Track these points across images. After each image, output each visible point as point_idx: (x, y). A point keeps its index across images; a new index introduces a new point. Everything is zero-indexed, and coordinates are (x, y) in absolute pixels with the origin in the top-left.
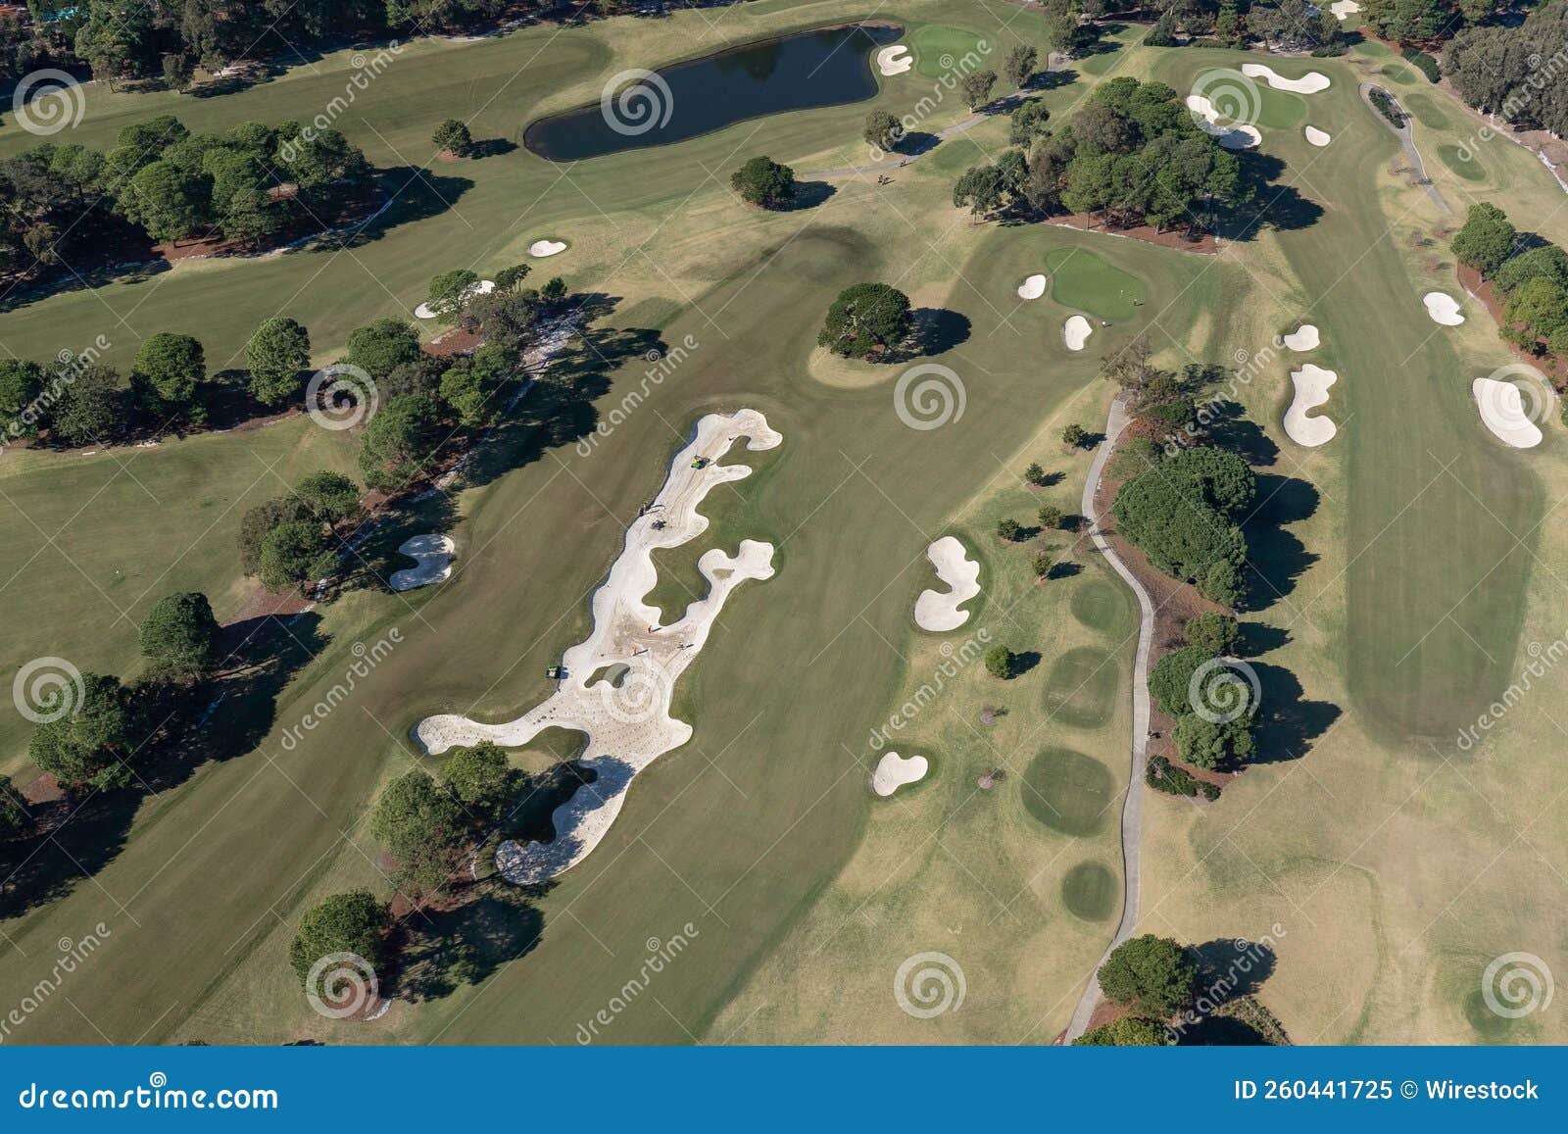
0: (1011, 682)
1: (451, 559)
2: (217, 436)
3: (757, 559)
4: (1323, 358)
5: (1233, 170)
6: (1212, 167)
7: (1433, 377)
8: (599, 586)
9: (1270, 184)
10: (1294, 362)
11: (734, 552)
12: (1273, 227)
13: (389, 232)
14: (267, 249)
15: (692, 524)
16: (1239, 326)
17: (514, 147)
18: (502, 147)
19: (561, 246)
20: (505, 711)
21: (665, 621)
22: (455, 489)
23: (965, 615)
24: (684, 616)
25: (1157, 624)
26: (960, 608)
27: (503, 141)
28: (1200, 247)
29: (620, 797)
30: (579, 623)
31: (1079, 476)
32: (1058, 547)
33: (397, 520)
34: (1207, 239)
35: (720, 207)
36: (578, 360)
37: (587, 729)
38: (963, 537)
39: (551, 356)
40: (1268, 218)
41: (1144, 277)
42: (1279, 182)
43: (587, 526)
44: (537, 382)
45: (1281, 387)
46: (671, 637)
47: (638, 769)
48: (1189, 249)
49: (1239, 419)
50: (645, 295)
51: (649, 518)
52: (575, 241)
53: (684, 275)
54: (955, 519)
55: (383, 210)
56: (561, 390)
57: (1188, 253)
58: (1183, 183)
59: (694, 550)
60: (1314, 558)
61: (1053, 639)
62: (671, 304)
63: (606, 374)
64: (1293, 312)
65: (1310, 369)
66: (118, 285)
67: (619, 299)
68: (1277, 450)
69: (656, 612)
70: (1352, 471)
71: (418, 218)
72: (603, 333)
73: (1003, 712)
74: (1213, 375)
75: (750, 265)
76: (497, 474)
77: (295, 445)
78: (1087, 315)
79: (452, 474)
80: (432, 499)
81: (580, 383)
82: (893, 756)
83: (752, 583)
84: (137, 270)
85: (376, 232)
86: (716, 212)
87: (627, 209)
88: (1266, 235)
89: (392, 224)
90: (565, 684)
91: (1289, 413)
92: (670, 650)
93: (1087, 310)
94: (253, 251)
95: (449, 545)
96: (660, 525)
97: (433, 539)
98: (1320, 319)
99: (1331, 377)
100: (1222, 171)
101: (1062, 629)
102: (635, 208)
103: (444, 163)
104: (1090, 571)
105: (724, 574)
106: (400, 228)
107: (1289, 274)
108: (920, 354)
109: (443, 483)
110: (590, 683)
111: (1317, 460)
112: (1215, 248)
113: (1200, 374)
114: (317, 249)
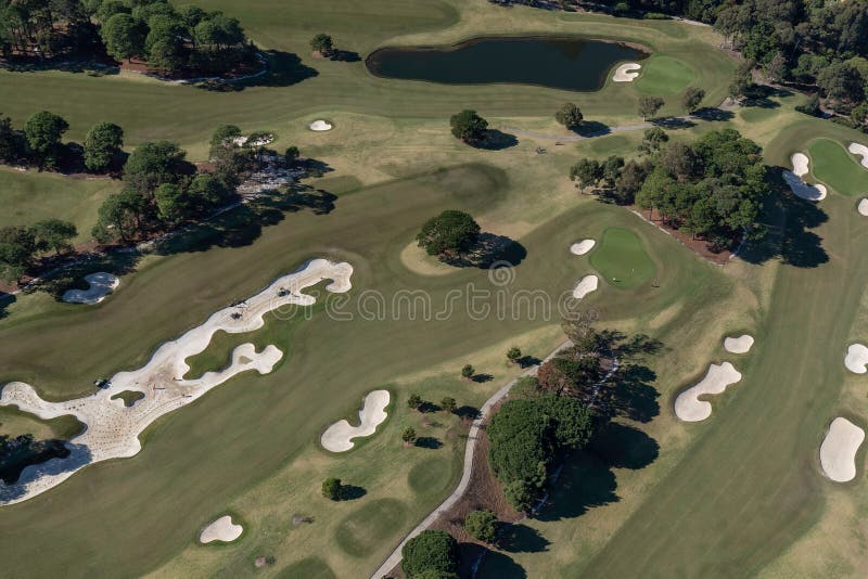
0: (333, 503)
1: (109, 292)
2: (59, 176)
3: (267, 360)
4: (741, 363)
5: (750, 215)
6: (736, 208)
7: (810, 405)
8: (169, 340)
9: (806, 230)
10: (720, 356)
11: (260, 349)
12: (782, 260)
13: (248, 89)
14: (174, 78)
15: (255, 322)
16: (697, 321)
17: (360, 59)
18: (351, 57)
19: (330, 127)
20: (56, 394)
21: (186, 377)
22: (146, 252)
23: (352, 445)
24: (200, 377)
25: (457, 504)
26: (351, 441)
27: (356, 54)
28: (715, 257)
29: (70, 473)
30: (139, 359)
31: (501, 383)
32: (441, 426)
33: (101, 259)
34: (723, 254)
35: (440, 132)
36: (277, 199)
37: (90, 425)
38: (394, 394)
39: (265, 192)
40: (784, 253)
41: (661, 266)
42: (814, 231)
43: (197, 301)
44: (242, 205)
45: (697, 371)
46: (183, 388)
47: (95, 460)
48: (706, 256)
49: (647, 384)
50: (349, 172)
51: (234, 310)
52: (338, 126)
53: (381, 167)
54: (401, 381)
55: (257, 75)
56: (252, 214)
57: (702, 259)
58: (711, 213)
59: (240, 339)
60: (616, 499)
61: (382, 486)
62: (360, 183)
63: (285, 213)
64: (749, 322)
65: (728, 367)
66: (86, 74)
67: (331, 170)
68: (657, 414)
69: (187, 368)
70: (695, 449)
71: (270, 86)
72: (305, 188)
73: (310, 521)
74: (650, 347)
75: (425, 174)
76: (174, 252)
77: (90, 195)
78: (601, 277)
79: (152, 242)
80: (130, 253)
81: (266, 213)
82: (228, 519)
83: (256, 373)
84: (101, 69)
85: (239, 87)
86: (435, 135)
87: (386, 116)
88: (772, 265)
89: (252, 85)
90: (103, 392)
91: (688, 392)
92: (175, 394)
93: (602, 274)
94: (167, 78)
95: (117, 283)
96: (236, 316)
97: (110, 277)
98: (762, 334)
99: (737, 377)
100: (742, 213)
101: (393, 482)
102: (392, 117)
103: (312, 58)
104: (446, 451)
105: (244, 360)
106: (256, 88)
107: (766, 297)
108: (475, 266)
109: (143, 246)
110: (114, 398)
111: (679, 431)
112: (725, 261)
113: (643, 343)
114: (200, 87)
